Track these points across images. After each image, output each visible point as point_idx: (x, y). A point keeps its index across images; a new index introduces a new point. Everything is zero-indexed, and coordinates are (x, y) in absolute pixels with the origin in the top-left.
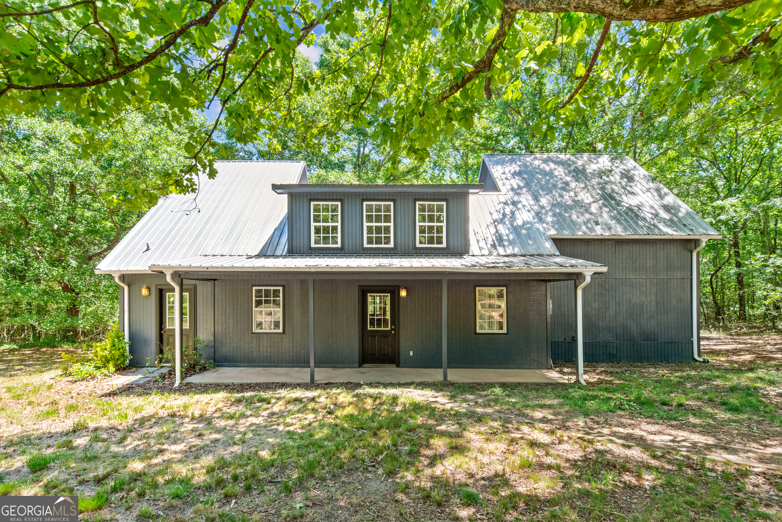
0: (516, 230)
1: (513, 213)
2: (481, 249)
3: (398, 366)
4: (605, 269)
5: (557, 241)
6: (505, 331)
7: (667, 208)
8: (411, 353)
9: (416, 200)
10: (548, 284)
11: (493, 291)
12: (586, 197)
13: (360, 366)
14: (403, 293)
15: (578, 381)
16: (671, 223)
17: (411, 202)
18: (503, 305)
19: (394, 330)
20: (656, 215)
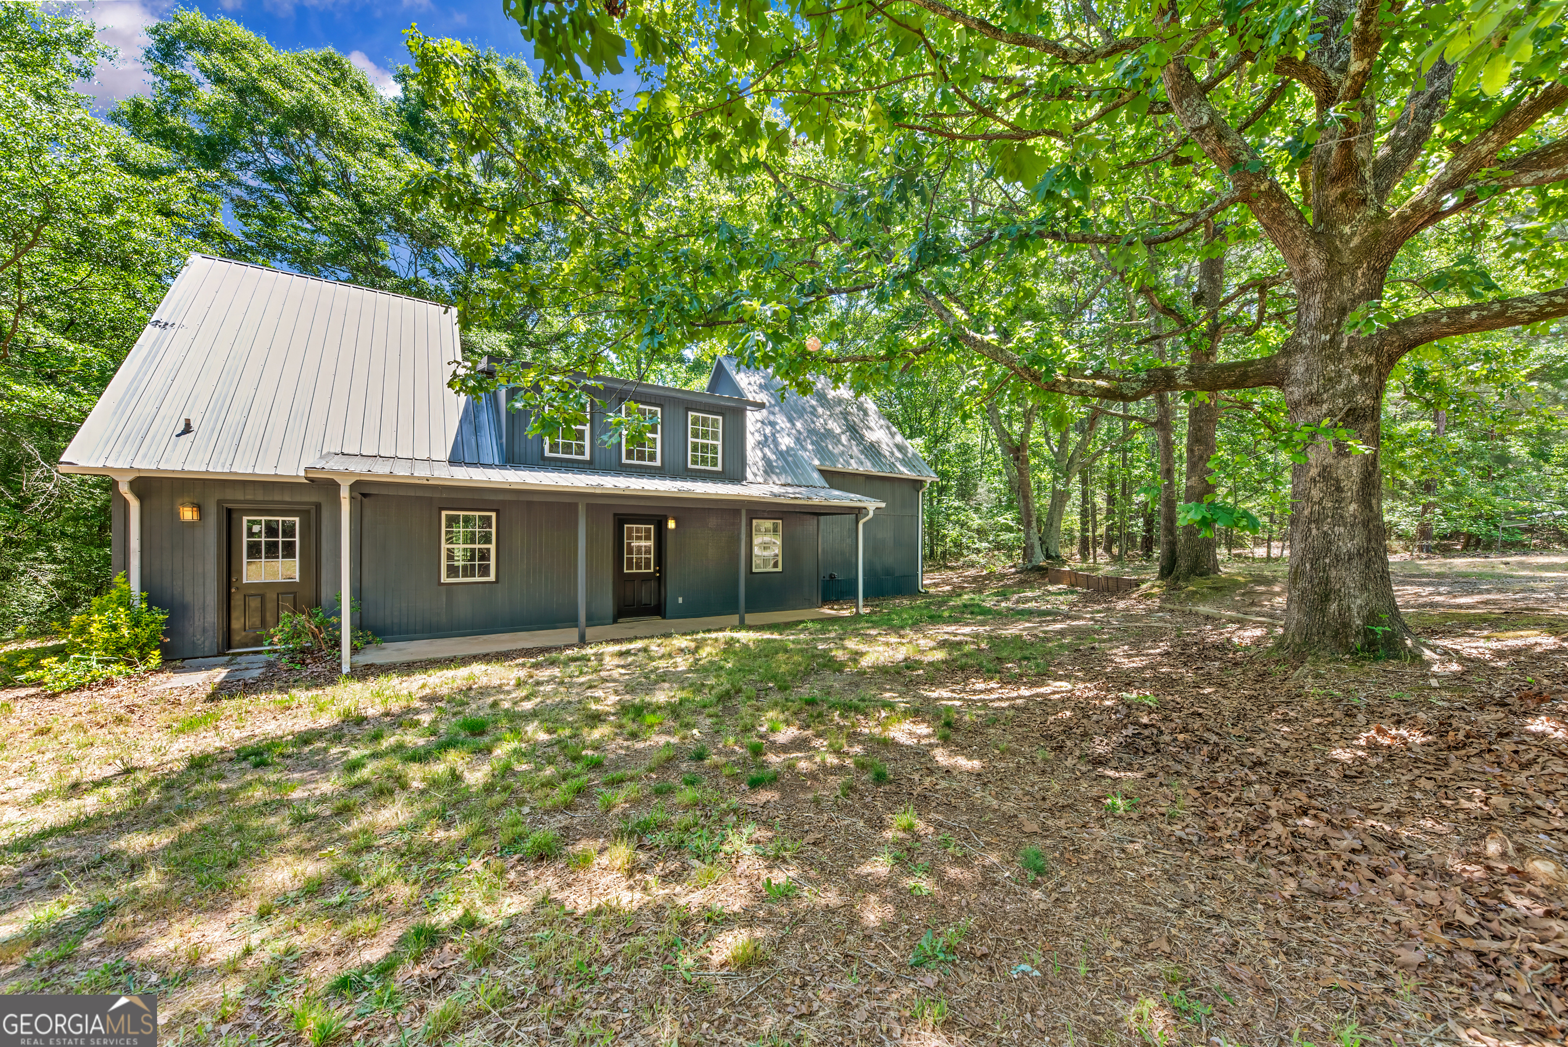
0: (781, 455)
1: (773, 435)
2: (755, 475)
3: (664, 617)
4: (883, 505)
5: (823, 472)
6: (780, 569)
7: (897, 446)
8: (680, 600)
9: (688, 409)
10: (822, 518)
11: (768, 524)
12: (832, 425)
13: (615, 621)
14: (671, 524)
15: (857, 613)
16: (905, 462)
17: (681, 411)
18: (779, 542)
19: (659, 571)
20: (892, 453)
